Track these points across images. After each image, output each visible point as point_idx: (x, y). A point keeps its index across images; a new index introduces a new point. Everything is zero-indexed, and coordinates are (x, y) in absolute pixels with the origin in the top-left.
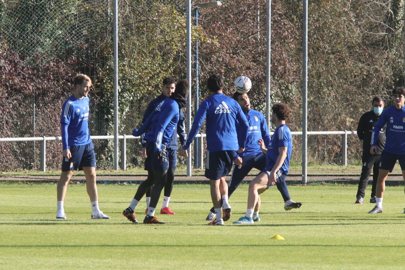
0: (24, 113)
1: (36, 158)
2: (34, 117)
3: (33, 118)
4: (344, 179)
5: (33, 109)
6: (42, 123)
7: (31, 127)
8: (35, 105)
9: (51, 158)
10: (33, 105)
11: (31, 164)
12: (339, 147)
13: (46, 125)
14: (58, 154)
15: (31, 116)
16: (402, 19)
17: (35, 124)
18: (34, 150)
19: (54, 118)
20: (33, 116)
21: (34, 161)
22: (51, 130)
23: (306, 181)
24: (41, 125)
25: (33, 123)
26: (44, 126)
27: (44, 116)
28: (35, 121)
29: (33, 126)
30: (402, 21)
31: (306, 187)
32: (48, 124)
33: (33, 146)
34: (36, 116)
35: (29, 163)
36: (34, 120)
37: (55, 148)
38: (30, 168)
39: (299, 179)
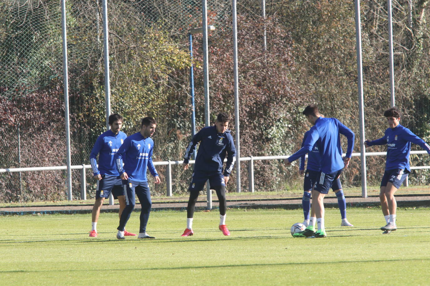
0: (8, 145)
1: (23, 190)
2: (20, 148)
3: (18, 149)
4: (247, 204)
5: (18, 140)
6: (28, 154)
7: (17, 159)
8: (19, 136)
9: (39, 190)
10: (18, 136)
11: (17, 196)
12: (358, 170)
13: (33, 156)
14: (46, 185)
15: (15, 148)
16: (422, 38)
17: (20, 156)
18: (20, 182)
19: (41, 149)
20: (18, 147)
21: (20, 194)
22: (39, 161)
23: (211, 207)
24: (27, 157)
25: (18, 154)
26: (31, 157)
27: (30, 147)
28: (21, 153)
29: (19, 158)
30: (422, 39)
31: (209, 212)
32: (34, 155)
33: (19, 178)
34: (21, 147)
35: (16, 195)
36: (20, 151)
37: (43, 179)
38: (17, 200)
39: (204, 205)
